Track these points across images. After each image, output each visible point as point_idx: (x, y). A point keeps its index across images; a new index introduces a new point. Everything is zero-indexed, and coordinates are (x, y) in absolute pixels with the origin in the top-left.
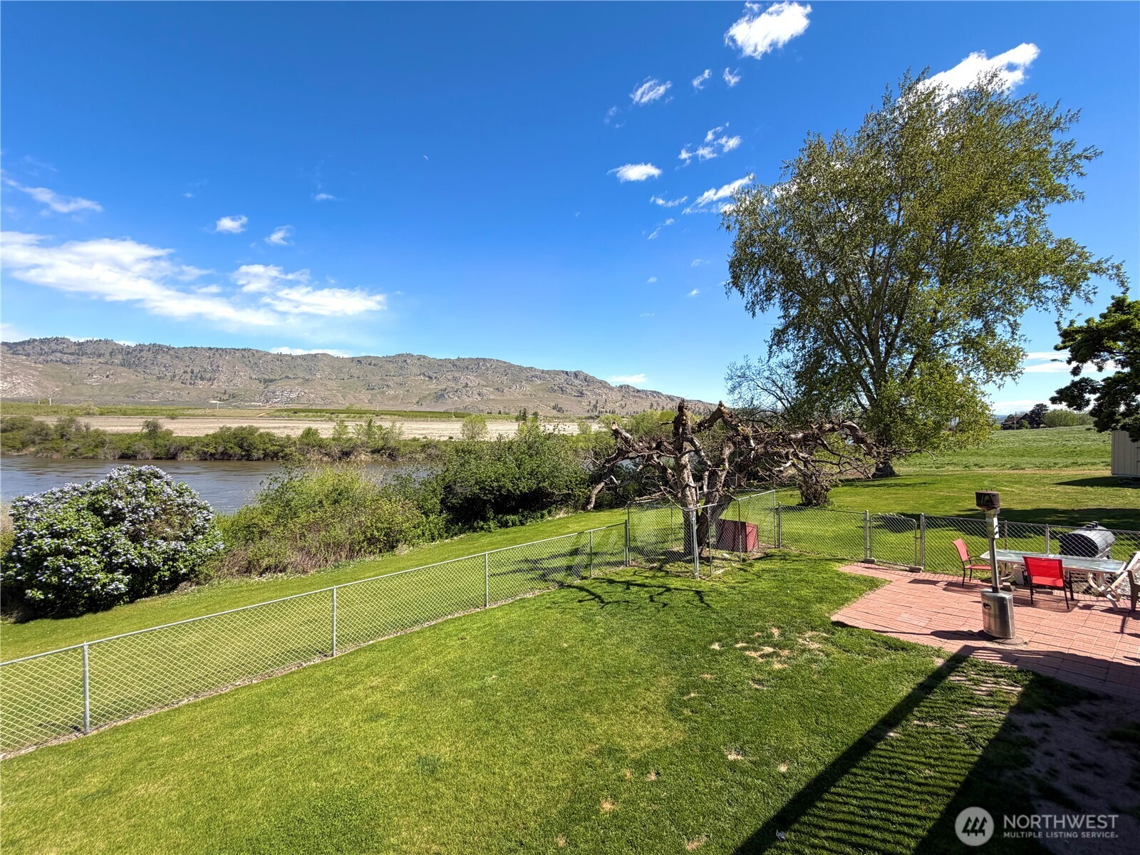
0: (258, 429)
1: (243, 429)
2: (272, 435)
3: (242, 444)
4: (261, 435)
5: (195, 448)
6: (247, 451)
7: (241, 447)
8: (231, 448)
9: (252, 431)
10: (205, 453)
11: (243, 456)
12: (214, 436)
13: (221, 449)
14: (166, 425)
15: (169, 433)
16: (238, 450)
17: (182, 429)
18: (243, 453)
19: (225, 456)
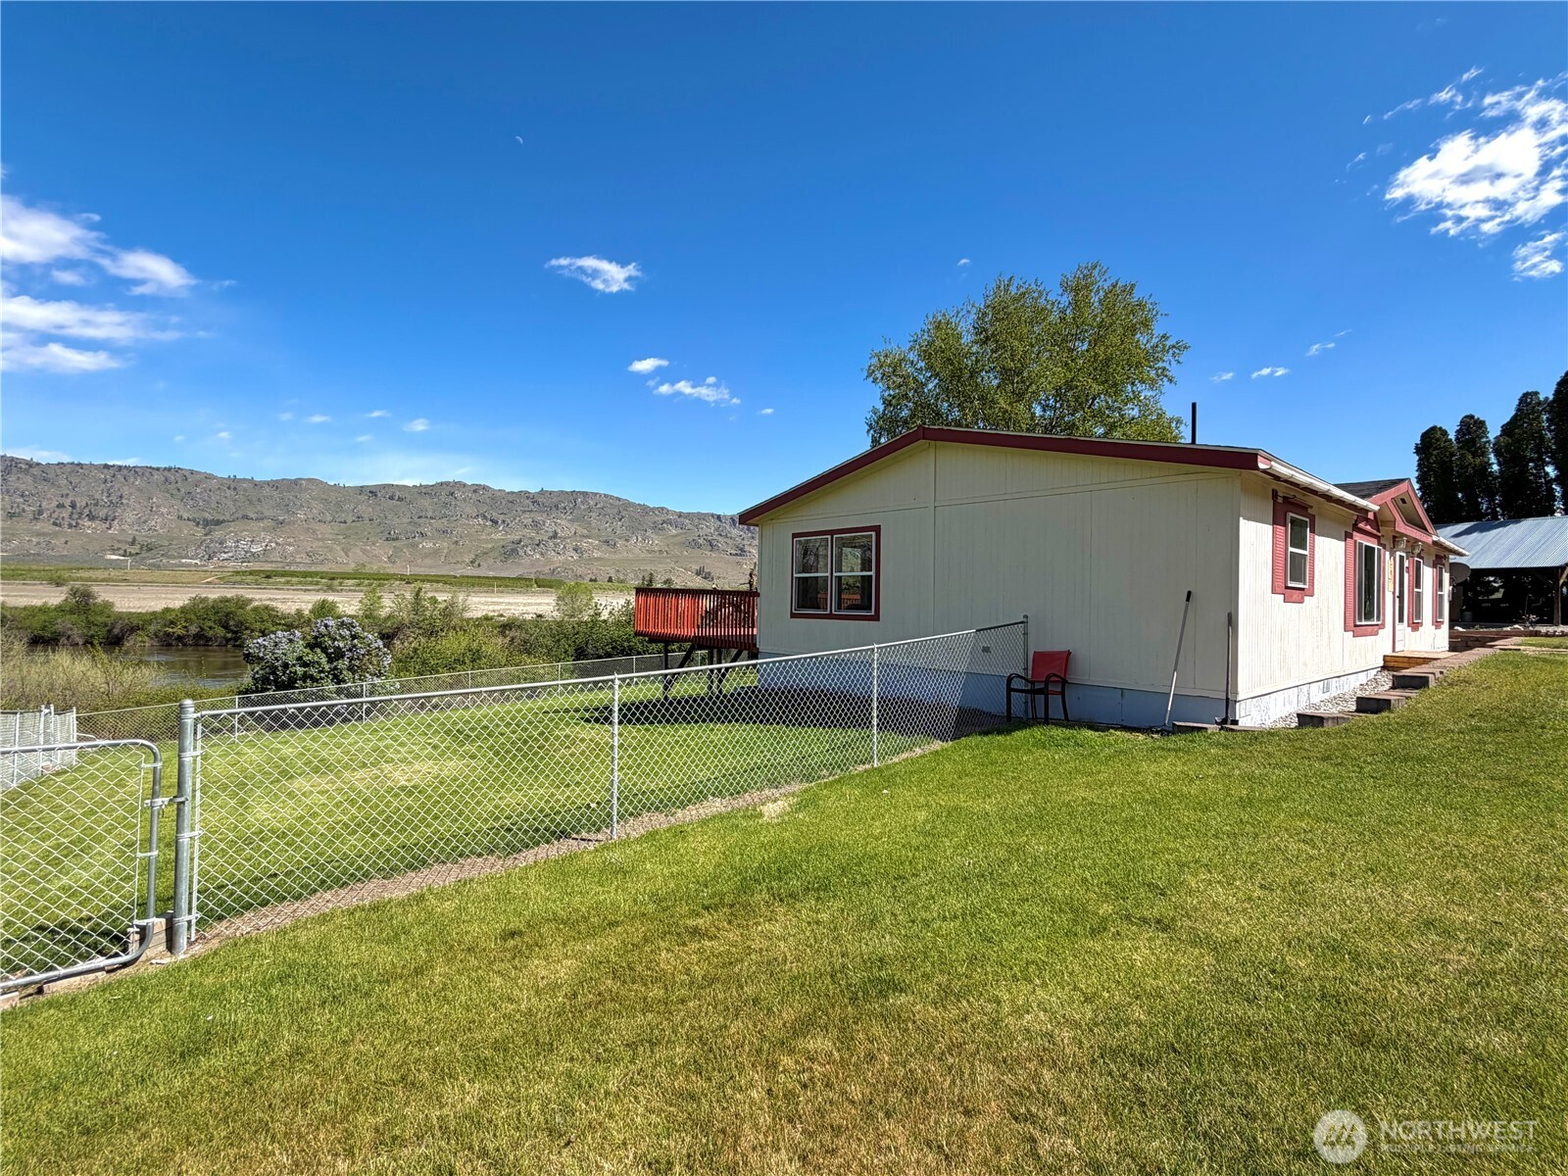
0: (251, 601)
1: (226, 600)
2: (273, 609)
3: (227, 622)
4: (255, 609)
5: (152, 628)
6: (236, 632)
7: (226, 627)
8: (210, 628)
9: (242, 603)
10: (168, 635)
11: (228, 640)
12: (183, 610)
13: (194, 629)
14: (103, 594)
15: (108, 605)
16: (220, 632)
17: (130, 600)
18: (229, 635)
19: (201, 640)
